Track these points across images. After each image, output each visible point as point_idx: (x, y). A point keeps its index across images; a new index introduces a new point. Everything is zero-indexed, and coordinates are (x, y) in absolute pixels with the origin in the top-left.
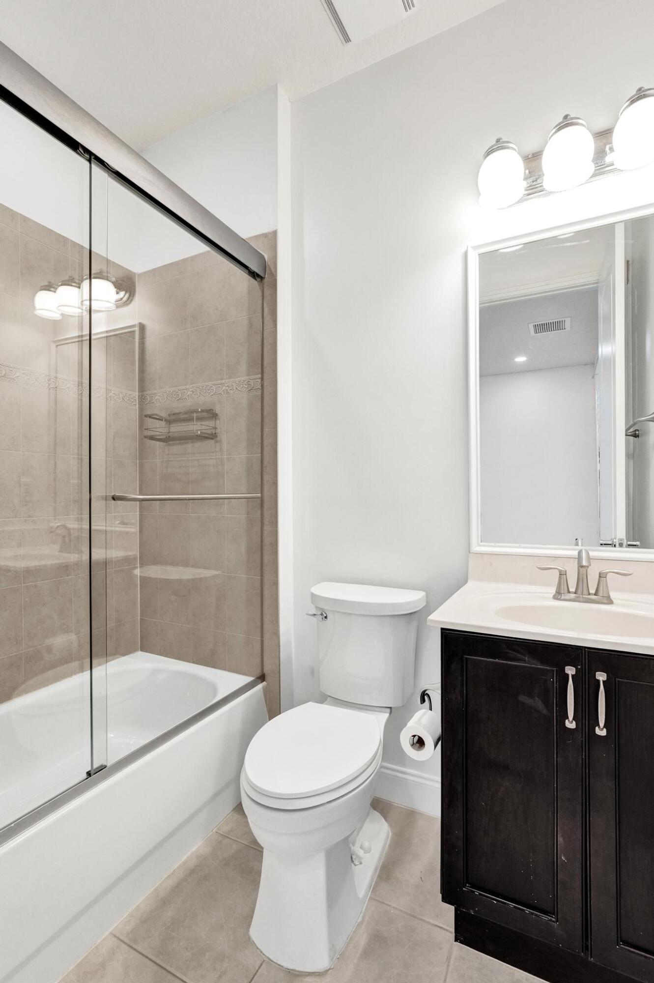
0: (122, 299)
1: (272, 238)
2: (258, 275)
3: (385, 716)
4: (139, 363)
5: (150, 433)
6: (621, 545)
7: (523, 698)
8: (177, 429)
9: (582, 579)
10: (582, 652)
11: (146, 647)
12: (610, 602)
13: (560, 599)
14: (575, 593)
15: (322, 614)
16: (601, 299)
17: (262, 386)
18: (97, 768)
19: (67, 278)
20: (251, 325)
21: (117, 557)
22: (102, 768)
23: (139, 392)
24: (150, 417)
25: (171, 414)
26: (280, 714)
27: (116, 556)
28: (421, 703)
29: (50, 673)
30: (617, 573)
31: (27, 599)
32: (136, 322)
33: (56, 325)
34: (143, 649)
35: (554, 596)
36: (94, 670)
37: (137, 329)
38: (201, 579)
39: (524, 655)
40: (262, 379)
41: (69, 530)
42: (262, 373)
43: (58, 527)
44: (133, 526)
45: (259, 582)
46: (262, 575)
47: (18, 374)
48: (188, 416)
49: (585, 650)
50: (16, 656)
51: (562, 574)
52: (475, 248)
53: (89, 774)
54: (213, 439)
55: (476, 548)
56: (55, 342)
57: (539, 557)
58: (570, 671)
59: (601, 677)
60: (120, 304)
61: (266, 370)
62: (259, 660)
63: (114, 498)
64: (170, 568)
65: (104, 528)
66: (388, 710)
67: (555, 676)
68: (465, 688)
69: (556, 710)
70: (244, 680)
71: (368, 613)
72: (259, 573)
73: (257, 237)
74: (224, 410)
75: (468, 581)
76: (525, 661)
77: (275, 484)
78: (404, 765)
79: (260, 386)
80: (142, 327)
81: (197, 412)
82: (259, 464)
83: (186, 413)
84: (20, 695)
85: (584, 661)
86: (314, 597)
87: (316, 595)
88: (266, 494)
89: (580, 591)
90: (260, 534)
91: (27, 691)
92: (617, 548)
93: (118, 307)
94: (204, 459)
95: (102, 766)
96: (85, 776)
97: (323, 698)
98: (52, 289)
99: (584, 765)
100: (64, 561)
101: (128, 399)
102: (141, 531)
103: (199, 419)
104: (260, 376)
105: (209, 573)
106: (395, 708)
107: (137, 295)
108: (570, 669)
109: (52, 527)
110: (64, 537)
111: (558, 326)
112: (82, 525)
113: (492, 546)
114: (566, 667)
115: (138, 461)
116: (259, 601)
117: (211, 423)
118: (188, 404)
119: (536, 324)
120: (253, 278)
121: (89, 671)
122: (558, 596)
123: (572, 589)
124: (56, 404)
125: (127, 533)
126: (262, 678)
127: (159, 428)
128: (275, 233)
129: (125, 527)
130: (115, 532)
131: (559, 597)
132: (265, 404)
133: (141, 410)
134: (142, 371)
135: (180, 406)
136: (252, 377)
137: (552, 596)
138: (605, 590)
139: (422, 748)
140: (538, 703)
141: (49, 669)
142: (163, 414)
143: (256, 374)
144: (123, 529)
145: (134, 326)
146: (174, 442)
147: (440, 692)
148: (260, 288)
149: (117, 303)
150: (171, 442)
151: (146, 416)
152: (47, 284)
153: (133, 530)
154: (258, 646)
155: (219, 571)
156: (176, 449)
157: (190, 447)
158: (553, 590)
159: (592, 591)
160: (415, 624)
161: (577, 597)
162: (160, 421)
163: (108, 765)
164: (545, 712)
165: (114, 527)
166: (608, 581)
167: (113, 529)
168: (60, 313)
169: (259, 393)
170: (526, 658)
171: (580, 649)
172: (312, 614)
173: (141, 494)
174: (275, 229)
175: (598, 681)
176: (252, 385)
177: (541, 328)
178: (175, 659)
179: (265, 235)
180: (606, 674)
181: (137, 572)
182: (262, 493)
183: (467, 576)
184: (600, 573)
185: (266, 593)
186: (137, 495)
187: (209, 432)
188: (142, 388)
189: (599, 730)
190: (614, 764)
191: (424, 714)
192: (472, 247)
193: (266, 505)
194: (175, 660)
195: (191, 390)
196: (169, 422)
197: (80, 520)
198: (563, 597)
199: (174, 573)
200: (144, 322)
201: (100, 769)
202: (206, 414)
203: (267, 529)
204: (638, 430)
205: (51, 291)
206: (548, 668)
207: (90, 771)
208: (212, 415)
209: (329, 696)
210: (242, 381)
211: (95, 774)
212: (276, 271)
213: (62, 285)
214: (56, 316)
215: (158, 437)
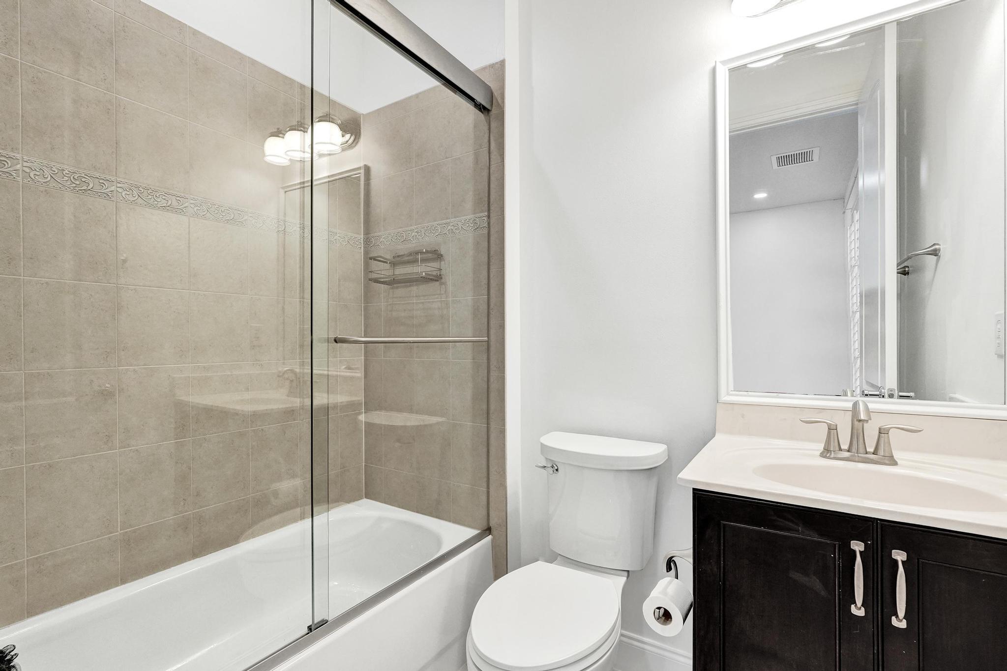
0: (347, 141)
1: (499, 68)
2: (484, 108)
3: (623, 579)
4: (364, 206)
5: (374, 276)
6: (891, 396)
7: (796, 576)
8: (401, 271)
9: (857, 435)
10: (873, 524)
11: (370, 494)
12: (895, 463)
13: (829, 458)
14: (848, 451)
15: (552, 467)
16: (861, 121)
17: (489, 224)
18: (318, 623)
19: (295, 123)
20: (477, 161)
21: (342, 403)
22: (323, 622)
23: (364, 235)
24: (375, 260)
25: (396, 257)
26: (507, 573)
27: (341, 401)
28: (667, 572)
29: (276, 518)
30: (902, 429)
31: (254, 443)
32: (362, 164)
33: (284, 171)
34: (368, 496)
35: (821, 453)
36: (314, 518)
37: (362, 171)
38: (426, 426)
39: (797, 524)
40: (489, 217)
41: (295, 373)
42: (489, 210)
43: (286, 371)
44: (358, 371)
45: (486, 429)
46: (488, 424)
47: (246, 218)
48: (413, 258)
49: (877, 523)
50: (243, 500)
51: (832, 429)
52: (724, 63)
53: (310, 629)
54: (438, 281)
55: (724, 398)
56: (283, 188)
57: (802, 408)
58: (857, 546)
59: (900, 556)
60: (347, 147)
61: (492, 208)
62: (484, 512)
63: (336, 341)
64: (395, 414)
65: (326, 372)
66: (626, 574)
67: (837, 551)
68: (722, 559)
69: (839, 592)
70: (470, 533)
71: (603, 467)
72: (485, 421)
73: (484, 69)
74: (449, 250)
75: (716, 434)
76: (798, 531)
77: (502, 327)
78: (640, 632)
79: (486, 225)
80: (367, 169)
81: (422, 253)
82: (486, 307)
83: (410, 254)
84: (247, 538)
85: (875, 536)
86: (544, 448)
87: (547, 446)
88: (493, 338)
89: (854, 449)
90: (486, 379)
91: (253, 536)
92: (887, 399)
93: (343, 150)
94: (429, 302)
95: (323, 620)
96: (306, 630)
97: (553, 557)
98: (281, 135)
99: (876, 662)
100: (290, 406)
101: (353, 241)
102: (365, 377)
103: (424, 260)
104: (486, 214)
105: (434, 420)
106: (633, 571)
107: (362, 137)
108: (857, 545)
109: (280, 372)
110: (292, 381)
111: (804, 157)
112: (303, 369)
113: (745, 396)
114: (852, 542)
115: (363, 305)
116: (485, 450)
117: (435, 265)
118: (412, 246)
119: (780, 156)
120: (479, 111)
121: (311, 519)
122: (826, 453)
123: (845, 446)
124: (284, 249)
125: (352, 378)
126: (488, 530)
127: (382, 270)
128: (502, 63)
129: (350, 372)
130: (340, 376)
131: (828, 456)
132: (492, 242)
133: (366, 253)
134: (367, 214)
135: (403, 248)
136: (478, 215)
137: (819, 454)
138: (886, 449)
139: (668, 622)
140: (815, 583)
141: (276, 514)
142: (389, 256)
143: (482, 211)
144: (348, 374)
145: (359, 168)
146: (399, 285)
147: (691, 560)
148: (486, 122)
149: (342, 146)
150: (395, 285)
151: (371, 259)
152: (276, 130)
153: (359, 375)
154: (484, 498)
155: (443, 418)
156: (401, 292)
157: (414, 290)
158: (821, 447)
159: (871, 449)
160: (655, 480)
161: (852, 456)
162: (385, 264)
163: (330, 619)
164: (823, 593)
165: (339, 372)
166: (890, 437)
167: (338, 373)
168: (289, 158)
169: (485, 231)
170: (800, 529)
171: (871, 521)
172: (542, 465)
173: (365, 336)
174: (502, 59)
175: (896, 562)
176: (479, 223)
177: (785, 160)
178: (399, 507)
179: (492, 66)
180: (905, 553)
181: (362, 417)
182: (488, 337)
183: (715, 427)
184: (880, 429)
185: (493, 441)
186: (362, 337)
187: (434, 273)
188: (367, 232)
189: (896, 621)
190: (917, 664)
191: (670, 583)
192: (720, 62)
193: (492, 349)
194: (401, 509)
195: (416, 230)
196: (394, 264)
197: (302, 364)
198: (832, 456)
199: (398, 419)
200: (369, 164)
201: (321, 624)
202: (431, 255)
203: (494, 374)
204: (908, 267)
205: (280, 137)
206: (828, 542)
207: (311, 626)
208: (436, 256)
209: (560, 555)
210: (468, 220)
211: (316, 628)
212: (503, 102)
213: (289, 130)
214: (285, 162)
215: (382, 280)
